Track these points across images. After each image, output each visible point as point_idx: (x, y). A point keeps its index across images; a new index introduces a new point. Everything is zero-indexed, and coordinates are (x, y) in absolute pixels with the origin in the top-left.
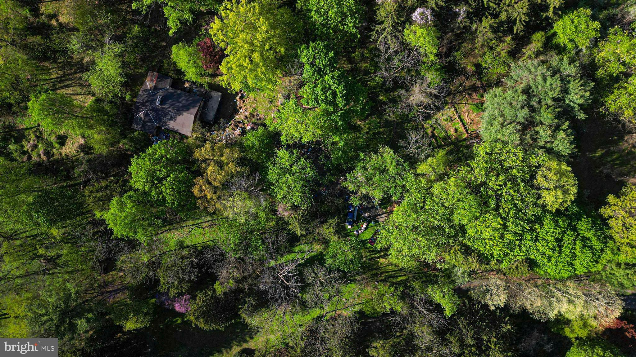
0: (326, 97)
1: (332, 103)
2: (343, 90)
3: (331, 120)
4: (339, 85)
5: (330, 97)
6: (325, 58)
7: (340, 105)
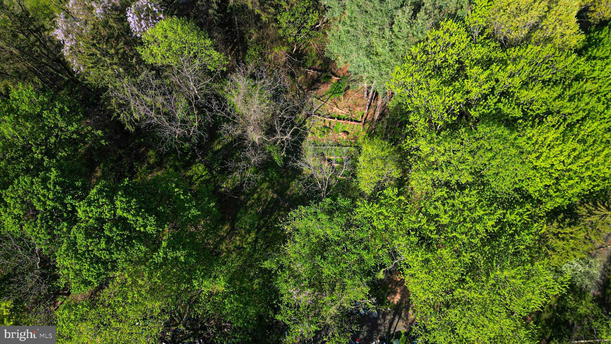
0: (109, 240)
1: (130, 238)
2: (129, 202)
3: (158, 266)
4: (112, 202)
5: (115, 233)
6: (46, 187)
7: (150, 229)
